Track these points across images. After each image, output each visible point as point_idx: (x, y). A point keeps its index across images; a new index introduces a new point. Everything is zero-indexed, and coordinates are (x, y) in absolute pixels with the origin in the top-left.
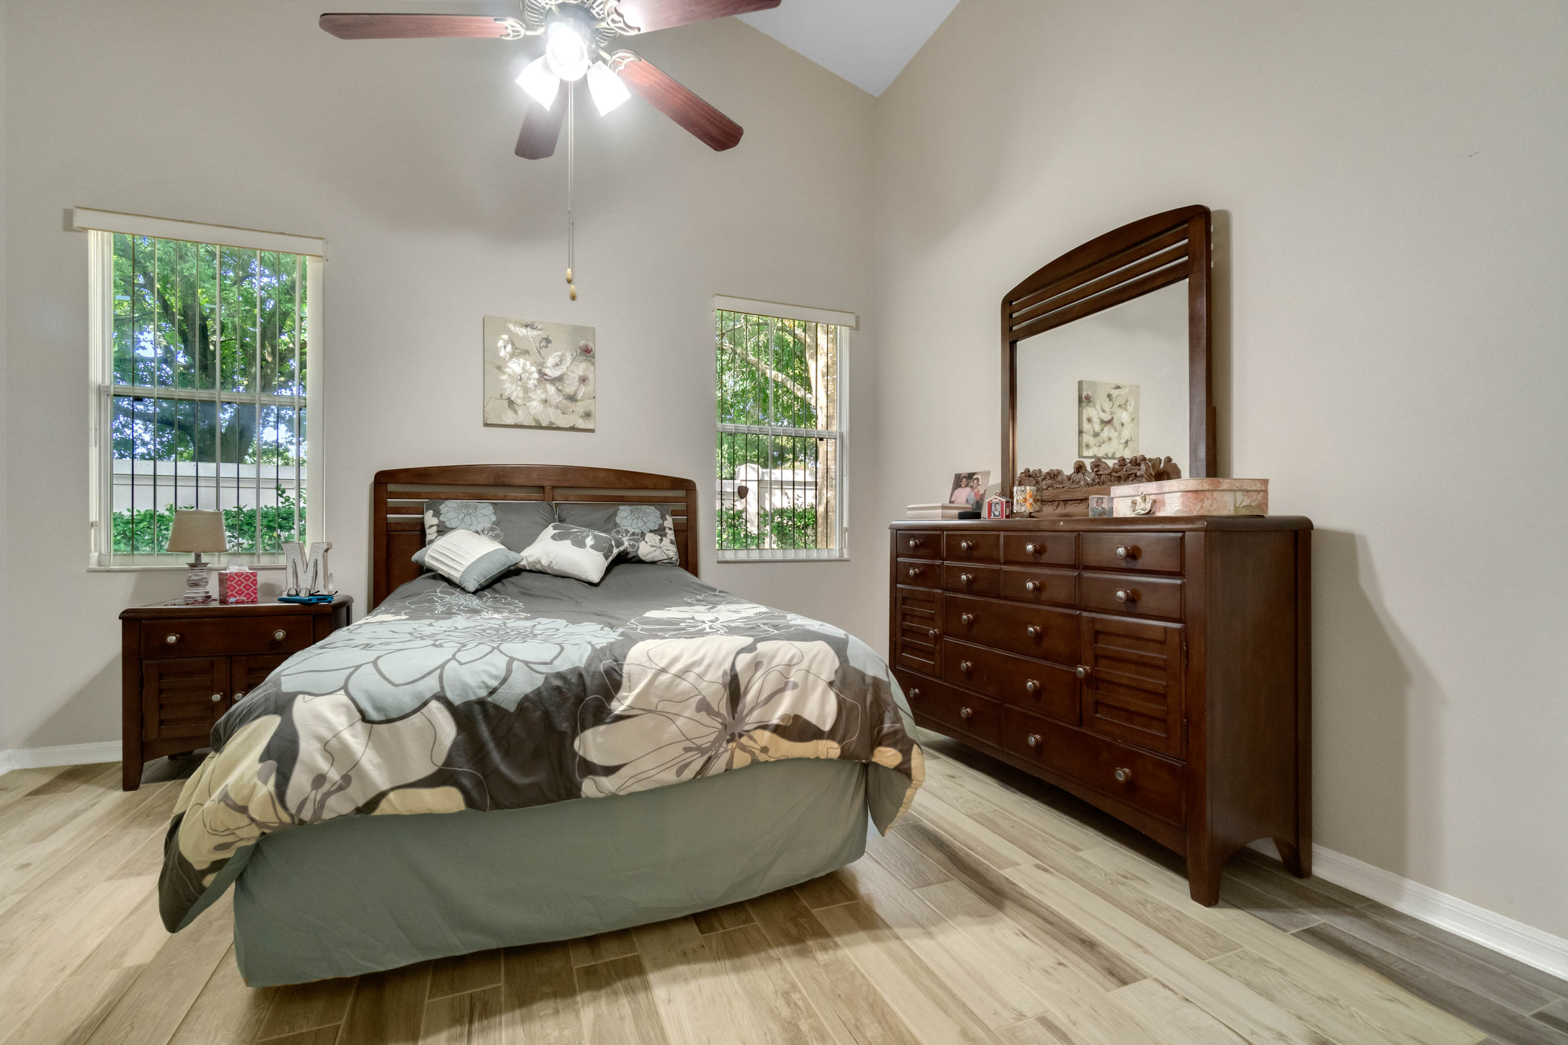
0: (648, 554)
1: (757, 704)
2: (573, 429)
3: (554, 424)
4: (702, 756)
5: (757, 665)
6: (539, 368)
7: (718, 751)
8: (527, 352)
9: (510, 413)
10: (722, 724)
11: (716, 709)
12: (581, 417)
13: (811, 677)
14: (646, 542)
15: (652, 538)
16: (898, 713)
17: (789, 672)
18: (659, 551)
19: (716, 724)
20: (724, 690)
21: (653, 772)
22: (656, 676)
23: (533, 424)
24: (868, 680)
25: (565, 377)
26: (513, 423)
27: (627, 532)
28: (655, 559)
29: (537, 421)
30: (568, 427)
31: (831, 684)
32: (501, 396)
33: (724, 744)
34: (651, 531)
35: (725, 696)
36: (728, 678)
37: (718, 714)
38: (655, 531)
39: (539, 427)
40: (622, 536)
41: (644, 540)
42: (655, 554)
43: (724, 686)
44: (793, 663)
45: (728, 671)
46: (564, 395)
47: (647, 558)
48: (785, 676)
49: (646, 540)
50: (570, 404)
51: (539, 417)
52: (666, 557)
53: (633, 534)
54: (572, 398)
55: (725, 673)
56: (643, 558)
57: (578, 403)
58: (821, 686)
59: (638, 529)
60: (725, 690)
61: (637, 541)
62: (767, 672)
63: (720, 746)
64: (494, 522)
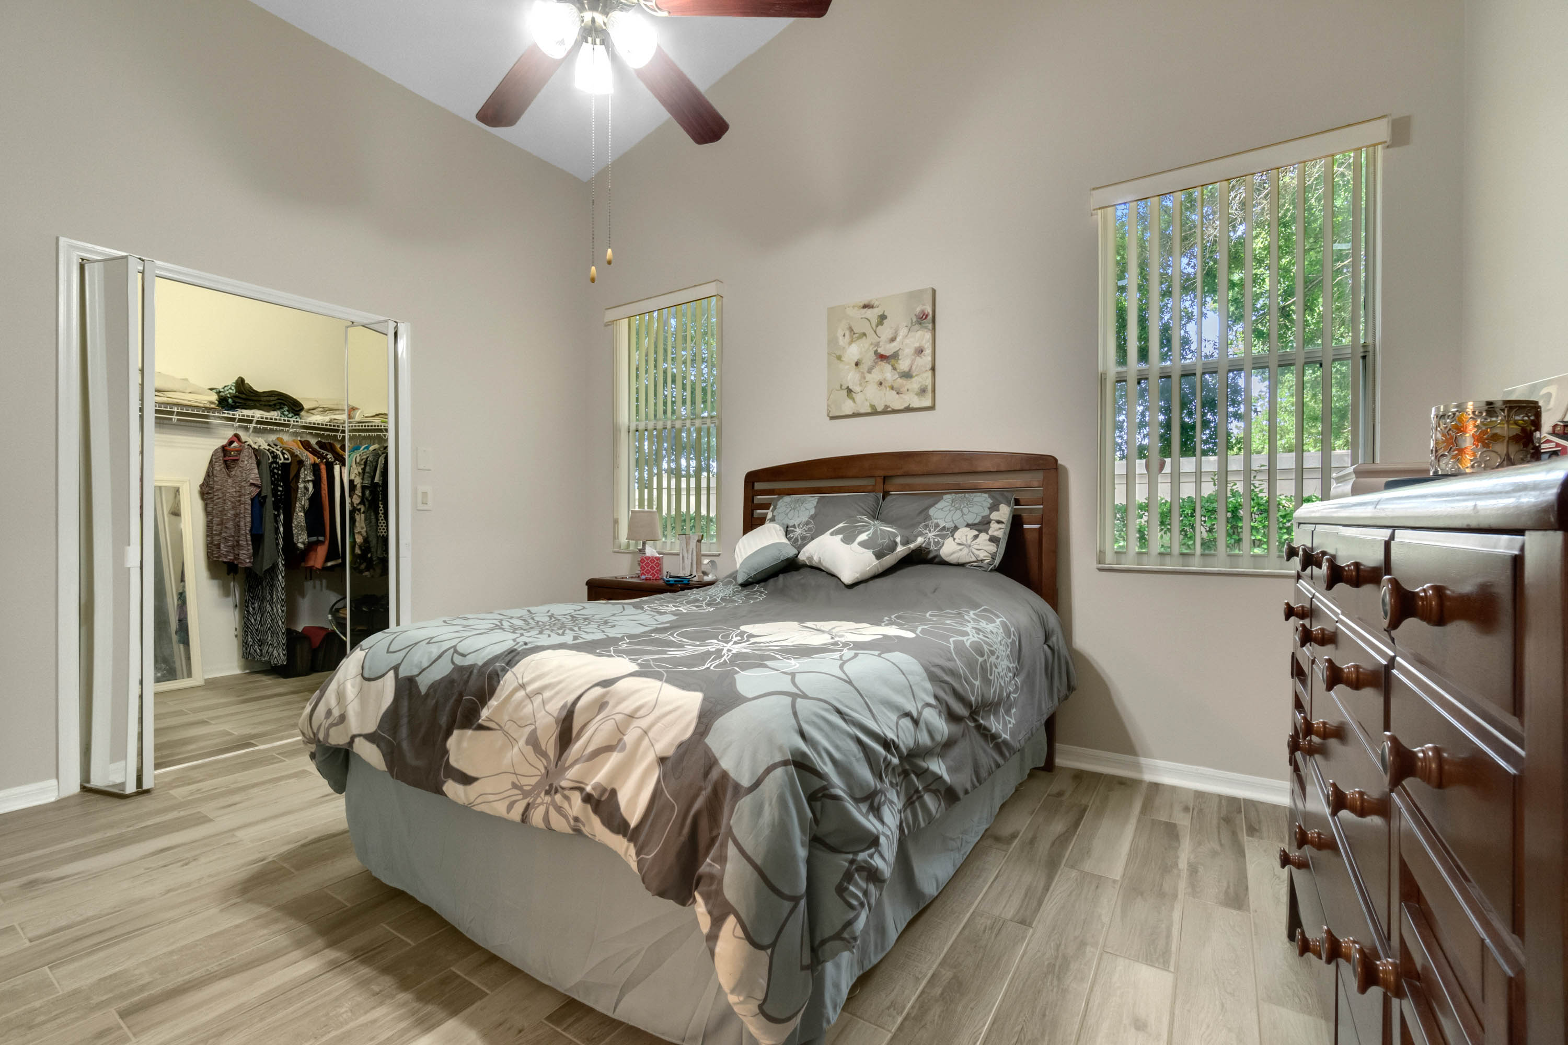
0: (952, 554)
1: (581, 757)
2: (908, 409)
3: (889, 407)
4: (523, 798)
5: (601, 705)
6: (875, 349)
7: (535, 800)
8: (864, 334)
9: (849, 402)
10: (546, 768)
11: (544, 748)
12: (917, 394)
13: (646, 742)
14: (954, 539)
15: (965, 534)
16: (726, 847)
17: (627, 727)
18: (966, 551)
19: (541, 765)
20: (555, 726)
21: (491, 798)
22: (515, 690)
23: (869, 410)
24: (714, 775)
25: (900, 353)
26: (851, 413)
27: (937, 525)
28: (962, 561)
29: (873, 406)
30: (902, 407)
31: (662, 760)
32: (841, 386)
33: (542, 794)
34: (968, 525)
35: (554, 737)
36: (564, 713)
37: (544, 754)
38: (975, 524)
39: (874, 412)
40: (930, 531)
41: (952, 536)
42: (960, 553)
43: (557, 722)
44: (636, 716)
45: (569, 705)
46: (899, 373)
47: (952, 559)
48: (620, 730)
49: (955, 536)
50: (905, 382)
51: (876, 403)
52: (974, 559)
53: (944, 528)
54: (907, 375)
55: (564, 706)
56: (947, 559)
57: (913, 379)
58: (651, 757)
59: (951, 523)
60: (557, 727)
61: (944, 537)
62: (606, 718)
63: (538, 795)
64: (812, 516)
